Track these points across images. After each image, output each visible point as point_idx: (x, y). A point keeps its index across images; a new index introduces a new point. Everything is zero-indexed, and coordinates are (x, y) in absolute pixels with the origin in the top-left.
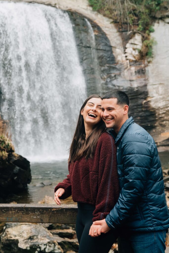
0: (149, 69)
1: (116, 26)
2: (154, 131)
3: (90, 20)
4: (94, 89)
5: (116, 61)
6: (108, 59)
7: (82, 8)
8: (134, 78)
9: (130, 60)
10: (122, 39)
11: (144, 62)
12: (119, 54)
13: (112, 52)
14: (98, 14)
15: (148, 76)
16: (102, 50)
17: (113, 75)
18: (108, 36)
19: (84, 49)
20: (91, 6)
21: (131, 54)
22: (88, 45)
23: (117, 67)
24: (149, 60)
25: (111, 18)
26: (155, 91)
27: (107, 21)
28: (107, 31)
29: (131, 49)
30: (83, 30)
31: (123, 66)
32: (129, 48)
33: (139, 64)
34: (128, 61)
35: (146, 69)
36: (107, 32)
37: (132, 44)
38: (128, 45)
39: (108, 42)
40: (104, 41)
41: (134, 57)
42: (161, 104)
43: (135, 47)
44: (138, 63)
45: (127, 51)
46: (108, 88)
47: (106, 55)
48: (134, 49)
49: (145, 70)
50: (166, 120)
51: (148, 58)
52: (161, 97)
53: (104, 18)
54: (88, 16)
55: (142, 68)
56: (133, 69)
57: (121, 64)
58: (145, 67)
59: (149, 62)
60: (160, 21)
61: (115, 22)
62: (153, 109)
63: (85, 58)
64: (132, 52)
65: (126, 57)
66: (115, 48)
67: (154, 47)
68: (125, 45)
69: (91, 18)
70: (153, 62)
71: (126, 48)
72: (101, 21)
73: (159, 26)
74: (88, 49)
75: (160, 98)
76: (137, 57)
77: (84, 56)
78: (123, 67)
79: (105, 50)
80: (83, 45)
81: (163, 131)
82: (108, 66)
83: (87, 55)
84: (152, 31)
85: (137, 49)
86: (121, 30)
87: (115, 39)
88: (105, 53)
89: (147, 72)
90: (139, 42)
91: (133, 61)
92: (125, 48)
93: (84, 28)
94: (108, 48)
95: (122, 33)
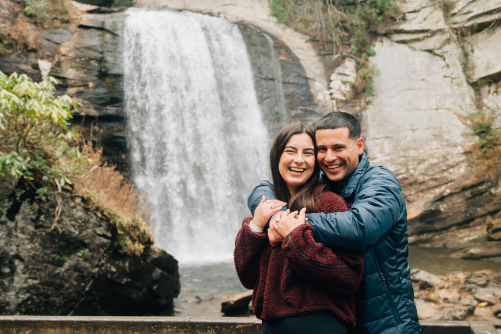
0: (368, 114)
1: (315, 47)
3: (273, 37)
5: (315, 102)
6: (303, 98)
7: (261, 19)
9: (337, 100)
10: (325, 66)
11: (360, 103)
12: (319, 91)
13: (308, 87)
14: (285, 28)
15: (367, 125)
16: (291, 83)
18: (303, 63)
19: (263, 82)
20: (275, 15)
21: (339, 90)
22: (270, 76)
23: (317, 110)
24: (368, 99)
25: (306, 34)
26: (377, 148)
27: (300, 39)
28: (300, 54)
29: (339, 83)
30: (262, 53)
31: (325, 108)
32: (336, 81)
33: (353, 107)
34: (334, 101)
35: (364, 113)
36: (300, 56)
37: (340, 74)
38: (334, 77)
39: (303, 72)
40: (296, 69)
41: (344, 95)
43: (345, 79)
44: (349, 105)
45: (332, 85)
47: (299, 91)
48: (344, 83)
49: (361, 115)
51: (366, 97)
52: (388, 158)
53: (296, 34)
54: (269, 31)
55: (357, 113)
57: (323, 106)
58: (362, 110)
59: (368, 103)
60: (384, 39)
61: (313, 40)
63: (265, 95)
64: (340, 86)
65: (331, 94)
66: (314, 80)
67: (376, 79)
68: (330, 76)
69: (275, 34)
70: (374, 102)
71: (331, 81)
72: (291, 39)
73: (382, 46)
74: (270, 82)
75: (386, 160)
76: (348, 95)
77: (264, 93)
78: (327, 110)
79: (297, 84)
80: (263, 77)
82: (302, 110)
83: (269, 92)
84: (373, 54)
85: (348, 82)
86: (322, 52)
87: (313, 67)
88: (297, 88)
89: (364, 118)
90: (352, 71)
91: (342, 101)
93: (264, 50)
94: (302, 81)
95: (324, 58)
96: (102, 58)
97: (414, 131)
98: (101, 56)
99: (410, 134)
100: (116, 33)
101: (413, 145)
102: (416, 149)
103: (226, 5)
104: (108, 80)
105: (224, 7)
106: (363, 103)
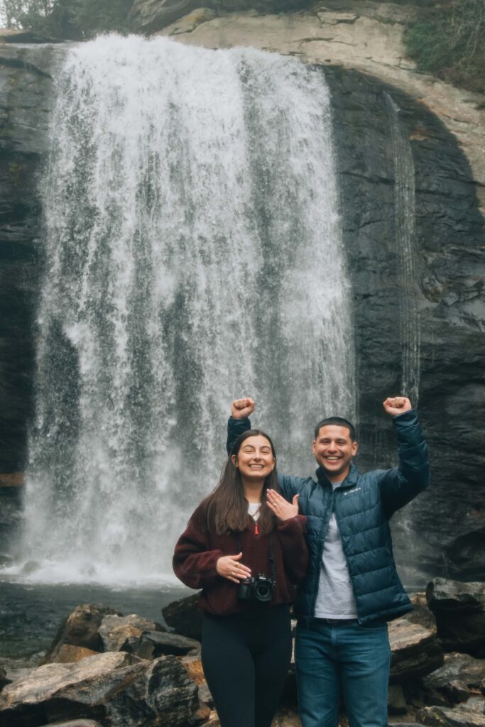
4: (390, 330)
6: (459, 227)
7: (380, 63)
16: (433, 193)
17: (470, 283)
18: (466, 150)
19: (366, 187)
20: (411, 56)
22: (384, 175)
27: (466, 101)
39: (462, 169)
46: (446, 329)
47: (450, 212)
53: (456, 92)
69: (407, 91)
72: (443, 100)
74: (382, 186)
77: (364, 211)
79: (448, 195)
80: (367, 174)
82: (453, 252)
83: (377, 208)
93: (376, 120)
94: (458, 189)
96: (6, 120)
98: (5, 115)
100: (45, 70)
103: (308, 40)
104: (13, 166)
105: (304, 44)
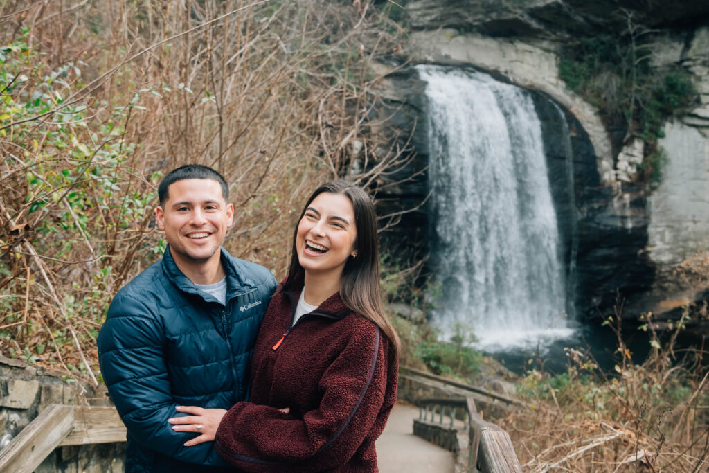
0: (653, 199)
1: (603, 121)
2: (648, 294)
3: (563, 107)
5: (601, 182)
6: (589, 178)
7: (549, 82)
8: (628, 213)
9: (622, 181)
10: (612, 143)
11: (645, 187)
12: (607, 170)
13: (595, 166)
14: (574, 97)
16: (580, 162)
18: (592, 139)
19: (557, 162)
21: (626, 171)
22: (561, 155)
23: (603, 191)
24: (653, 185)
25: (595, 105)
26: (658, 236)
27: (590, 110)
28: (589, 128)
29: (626, 163)
30: (554, 128)
31: (611, 190)
32: (623, 162)
33: (637, 190)
34: (619, 183)
35: (648, 199)
36: (590, 132)
37: (627, 154)
38: (621, 156)
39: (591, 150)
40: (585, 147)
41: (630, 177)
42: (666, 258)
43: (632, 159)
44: (635, 188)
45: (618, 165)
46: (589, 228)
48: (631, 164)
49: (645, 200)
50: (670, 281)
51: (651, 182)
52: (668, 247)
53: (585, 104)
54: (559, 99)
55: (641, 197)
56: (627, 196)
57: (609, 187)
58: (646, 195)
59: (653, 189)
60: (676, 121)
61: (602, 113)
62: (653, 263)
64: (626, 168)
65: (617, 175)
66: (601, 159)
68: (617, 155)
70: (660, 188)
71: (618, 161)
72: (580, 110)
73: (672, 128)
74: (561, 161)
75: (666, 249)
76: (634, 177)
77: (556, 173)
78: (612, 192)
79: (585, 163)
81: (664, 298)
82: (588, 190)
84: (662, 136)
85: (634, 163)
86: (611, 127)
87: (602, 144)
88: (585, 167)
89: (648, 204)
90: (640, 153)
91: (627, 183)
92: (616, 160)
93: (556, 124)
94: (590, 160)
95: (612, 134)
97: (695, 222)
99: (691, 226)
100: (420, 108)
101: (692, 236)
102: (695, 240)
103: (512, 62)
105: (511, 64)
106: (647, 188)
